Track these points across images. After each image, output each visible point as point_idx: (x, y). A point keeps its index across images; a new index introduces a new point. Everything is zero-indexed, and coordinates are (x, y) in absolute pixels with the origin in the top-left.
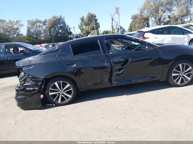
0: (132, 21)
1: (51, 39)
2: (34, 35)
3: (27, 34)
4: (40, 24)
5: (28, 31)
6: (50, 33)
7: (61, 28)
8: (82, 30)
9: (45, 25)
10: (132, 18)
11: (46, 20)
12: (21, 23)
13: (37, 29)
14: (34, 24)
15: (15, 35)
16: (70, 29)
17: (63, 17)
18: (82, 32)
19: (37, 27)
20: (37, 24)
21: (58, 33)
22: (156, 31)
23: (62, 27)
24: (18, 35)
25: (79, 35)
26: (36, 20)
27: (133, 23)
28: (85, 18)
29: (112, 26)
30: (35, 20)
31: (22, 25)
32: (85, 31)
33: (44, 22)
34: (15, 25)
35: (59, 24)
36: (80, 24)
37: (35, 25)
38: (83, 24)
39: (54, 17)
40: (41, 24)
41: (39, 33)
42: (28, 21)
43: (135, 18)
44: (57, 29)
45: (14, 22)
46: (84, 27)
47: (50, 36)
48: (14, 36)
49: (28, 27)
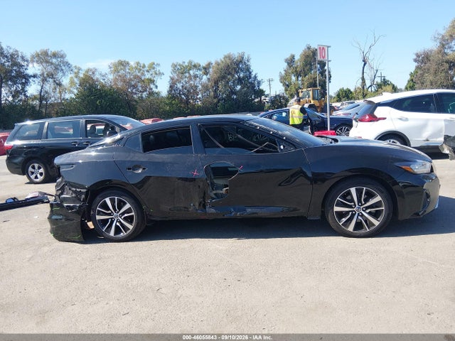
0: (417, 67)
1: (216, 105)
2: (183, 96)
3: (170, 92)
4: (197, 73)
5: (171, 87)
6: (215, 91)
7: (240, 81)
8: (288, 86)
9: (206, 73)
10: (415, 61)
11: (209, 64)
12: (158, 69)
13: (189, 82)
14: (186, 72)
15: (145, 94)
16: (259, 83)
17: (246, 56)
18: (286, 90)
19: (191, 79)
20: (191, 72)
21: (233, 92)
22: (406, 104)
23: (243, 78)
24: (151, 93)
25: (281, 97)
26: (190, 62)
27: (420, 72)
28: (297, 58)
29: (363, 79)
30: (187, 64)
31: (160, 74)
32: (294, 89)
33: (205, 68)
34: (146, 73)
35: (237, 72)
36: (283, 73)
37: (187, 75)
38: (290, 71)
39: (227, 57)
40: (199, 73)
41: (192, 91)
42: (174, 66)
43: (423, 59)
44: (231, 83)
45: (144, 66)
46: (294, 78)
47: (215, 98)
48: (142, 97)
49: (172, 79)
